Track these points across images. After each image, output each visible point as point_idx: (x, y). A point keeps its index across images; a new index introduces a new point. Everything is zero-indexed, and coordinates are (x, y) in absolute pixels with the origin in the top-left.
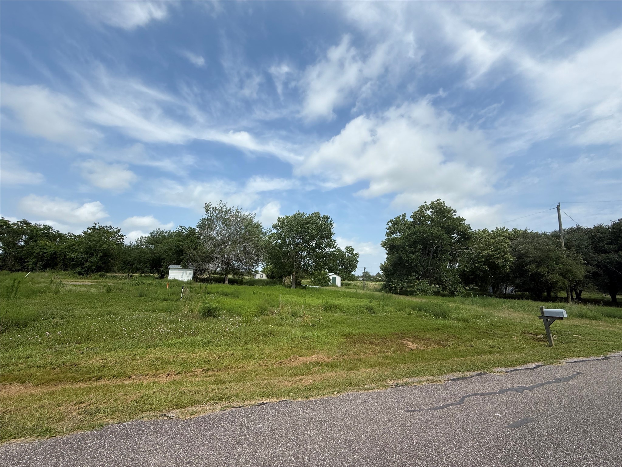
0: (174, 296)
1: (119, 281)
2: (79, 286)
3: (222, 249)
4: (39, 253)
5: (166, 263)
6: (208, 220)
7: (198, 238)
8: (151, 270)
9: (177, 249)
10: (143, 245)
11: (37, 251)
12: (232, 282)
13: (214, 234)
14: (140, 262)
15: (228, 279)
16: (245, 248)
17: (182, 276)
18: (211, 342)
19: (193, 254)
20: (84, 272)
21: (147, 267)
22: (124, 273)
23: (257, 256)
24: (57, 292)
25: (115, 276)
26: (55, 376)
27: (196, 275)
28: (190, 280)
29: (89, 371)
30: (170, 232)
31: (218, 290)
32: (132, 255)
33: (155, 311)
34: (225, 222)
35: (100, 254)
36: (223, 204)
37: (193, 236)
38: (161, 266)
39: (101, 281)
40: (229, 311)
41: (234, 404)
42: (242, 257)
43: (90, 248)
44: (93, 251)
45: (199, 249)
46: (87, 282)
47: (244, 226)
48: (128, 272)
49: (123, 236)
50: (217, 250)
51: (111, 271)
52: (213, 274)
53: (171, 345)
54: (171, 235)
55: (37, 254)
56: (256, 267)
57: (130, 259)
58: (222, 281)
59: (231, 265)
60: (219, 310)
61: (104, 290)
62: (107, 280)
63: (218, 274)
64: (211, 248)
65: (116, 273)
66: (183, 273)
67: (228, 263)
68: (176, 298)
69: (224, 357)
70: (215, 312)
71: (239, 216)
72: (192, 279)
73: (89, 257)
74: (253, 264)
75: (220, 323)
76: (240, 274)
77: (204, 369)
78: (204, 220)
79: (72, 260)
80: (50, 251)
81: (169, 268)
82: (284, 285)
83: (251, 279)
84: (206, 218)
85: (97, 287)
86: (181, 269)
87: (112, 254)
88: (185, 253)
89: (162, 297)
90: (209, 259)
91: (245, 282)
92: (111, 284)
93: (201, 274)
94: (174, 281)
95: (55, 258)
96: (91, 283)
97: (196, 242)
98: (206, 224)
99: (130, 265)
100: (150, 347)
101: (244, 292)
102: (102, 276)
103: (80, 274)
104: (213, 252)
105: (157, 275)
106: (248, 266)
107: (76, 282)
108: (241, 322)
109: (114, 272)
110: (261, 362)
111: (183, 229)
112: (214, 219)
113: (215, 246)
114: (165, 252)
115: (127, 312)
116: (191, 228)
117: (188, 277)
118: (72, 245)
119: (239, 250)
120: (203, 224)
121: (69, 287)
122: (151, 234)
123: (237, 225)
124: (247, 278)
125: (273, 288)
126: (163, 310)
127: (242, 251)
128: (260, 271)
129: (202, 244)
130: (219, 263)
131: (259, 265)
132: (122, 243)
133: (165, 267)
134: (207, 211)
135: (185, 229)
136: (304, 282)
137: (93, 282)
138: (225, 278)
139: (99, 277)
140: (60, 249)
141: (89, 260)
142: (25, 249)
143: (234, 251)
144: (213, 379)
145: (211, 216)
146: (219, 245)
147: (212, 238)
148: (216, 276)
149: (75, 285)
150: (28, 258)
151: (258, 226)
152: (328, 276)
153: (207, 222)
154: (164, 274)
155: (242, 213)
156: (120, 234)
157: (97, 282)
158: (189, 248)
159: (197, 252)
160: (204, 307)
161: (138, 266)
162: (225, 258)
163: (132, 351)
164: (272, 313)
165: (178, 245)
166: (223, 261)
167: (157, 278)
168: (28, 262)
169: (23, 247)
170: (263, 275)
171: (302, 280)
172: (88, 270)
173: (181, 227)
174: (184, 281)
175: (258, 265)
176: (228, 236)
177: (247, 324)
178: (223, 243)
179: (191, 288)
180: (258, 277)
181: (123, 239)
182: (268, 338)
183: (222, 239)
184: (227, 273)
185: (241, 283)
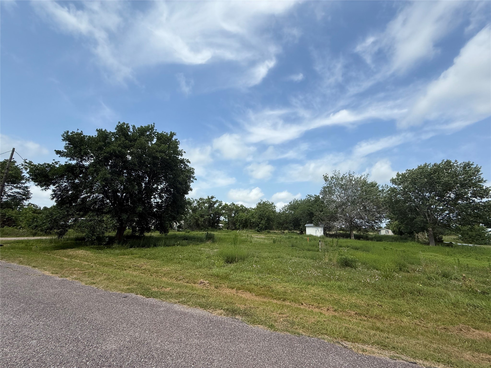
0: (314, 248)
1: (278, 236)
2: (259, 238)
3: (343, 210)
4: (240, 220)
5: (303, 223)
6: (328, 187)
7: (323, 202)
8: (294, 228)
9: (309, 212)
10: (286, 211)
11: (239, 219)
12: (358, 237)
13: (334, 198)
14: (287, 223)
15: (353, 235)
16: (365, 207)
17: (316, 232)
18: (356, 290)
19: (321, 215)
20: (260, 230)
21: (291, 226)
22: (279, 230)
23: (379, 213)
24: (251, 242)
25: (275, 233)
26: (263, 292)
27: (326, 232)
28: (322, 235)
29: (278, 293)
30: (301, 200)
31: (348, 244)
32: (282, 219)
33: (305, 258)
34: (342, 186)
35: (266, 219)
36: (337, 173)
37: (318, 201)
38: (300, 225)
39: (269, 235)
40: (364, 263)
41: (404, 358)
42: (363, 215)
43: (260, 215)
44: (262, 217)
45: (325, 211)
46: (263, 236)
47: (360, 187)
48: (281, 230)
49: (275, 207)
50: (340, 210)
51: (272, 229)
52: (340, 230)
53: (324, 286)
54: (303, 203)
55: (239, 220)
56: (380, 223)
57: (281, 221)
58: (348, 236)
59: (354, 223)
60: (355, 262)
61: (272, 242)
62: (271, 235)
63: (343, 230)
64: (334, 209)
65: (275, 230)
66: (316, 231)
67: (351, 221)
68: (316, 249)
69: (373, 306)
70: (351, 263)
71: (354, 179)
72: (323, 235)
73: (261, 221)
74: (376, 221)
75: (358, 273)
76: (364, 231)
77: (356, 313)
78: (324, 188)
79: (253, 223)
80: (244, 218)
81: (306, 226)
82: (418, 242)
83: (375, 235)
84: (326, 186)
85: (268, 239)
86: (314, 227)
87: (271, 219)
88: (315, 215)
89: (307, 247)
90: (333, 218)
91: (370, 238)
92: (274, 238)
93: (329, 231)
94: (311, 236)
95: (247, 222)
96: (265, 237)
97: (321, 206)
98: (327, 191)
99: (282, 225)
100: (309, 285)
101: (374, 247)
102: (269, 232)
103: (258, 231)
104: (336, 212)
105: (299, 232)
106: (371, 222)
107: (258, 236)
108: (379, 275)
109: (274, 230)
110: (417, 321)
111: (311, 196)
112: (332, 186)
113: (337, 207)
114: (301, 215)
115: (289, 257)
116: (316, 196)
117: (320, 233)
118: (253, 214)
119: (359, 209)
120: (324, 191)
121: (256, 239)
122: (290, 203)
123: (353, 187)
124: (371, 234)
125: (405, 244)
126: (310, 258)
127: (362, 210)
128: (383, 227)
129: (326, 206)
130: (343, 221)
131: (383, 221)
132: (275, 211)
133: (303, 226)
134: (326, 180)
135: (312, 197)
136: (446, 239)
137: (265, 236)
138: (350, 234)
139: (267, 233)
140: (248, 217)
141: (261, 222)
142: (235, 218)
143: (354, 210)
144: (370, 324)
145: (330, 184)
146: (340, 206)
147: (333, 201)
148: (341, 232)
149: (258, 238)
150: (236, 222)
151: (373, 185)
152: (487, 232)
153: (327, 189)
154: (303, 231)
155: (356, 176)
156: (273, 205)
157: (267, 236)
158: (317, 211)
159: (323, 214)
160: (341, 258)
161: (286, 226)
162: (347, 216)
163: (299, 285)
164: (414, 270)
165: (309, 209)
166: (346, 219)
167: (299, 234)
168: (237, 225)
169: (234, 217)
170: (388, 231)
171: (444, 237)
172: (261, 229)
173: (309, 195)
174: (318, 237)
175: (381, 222)
176: (346, 198)
177: (387, 278)
178: (344, 204)
179: (325, 242)
180: (383, 232)
181: (275, 208)
182: (418, 297)
183: (342, 201)
184: (351, 231)
185: (367, 238)
